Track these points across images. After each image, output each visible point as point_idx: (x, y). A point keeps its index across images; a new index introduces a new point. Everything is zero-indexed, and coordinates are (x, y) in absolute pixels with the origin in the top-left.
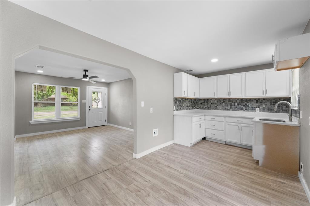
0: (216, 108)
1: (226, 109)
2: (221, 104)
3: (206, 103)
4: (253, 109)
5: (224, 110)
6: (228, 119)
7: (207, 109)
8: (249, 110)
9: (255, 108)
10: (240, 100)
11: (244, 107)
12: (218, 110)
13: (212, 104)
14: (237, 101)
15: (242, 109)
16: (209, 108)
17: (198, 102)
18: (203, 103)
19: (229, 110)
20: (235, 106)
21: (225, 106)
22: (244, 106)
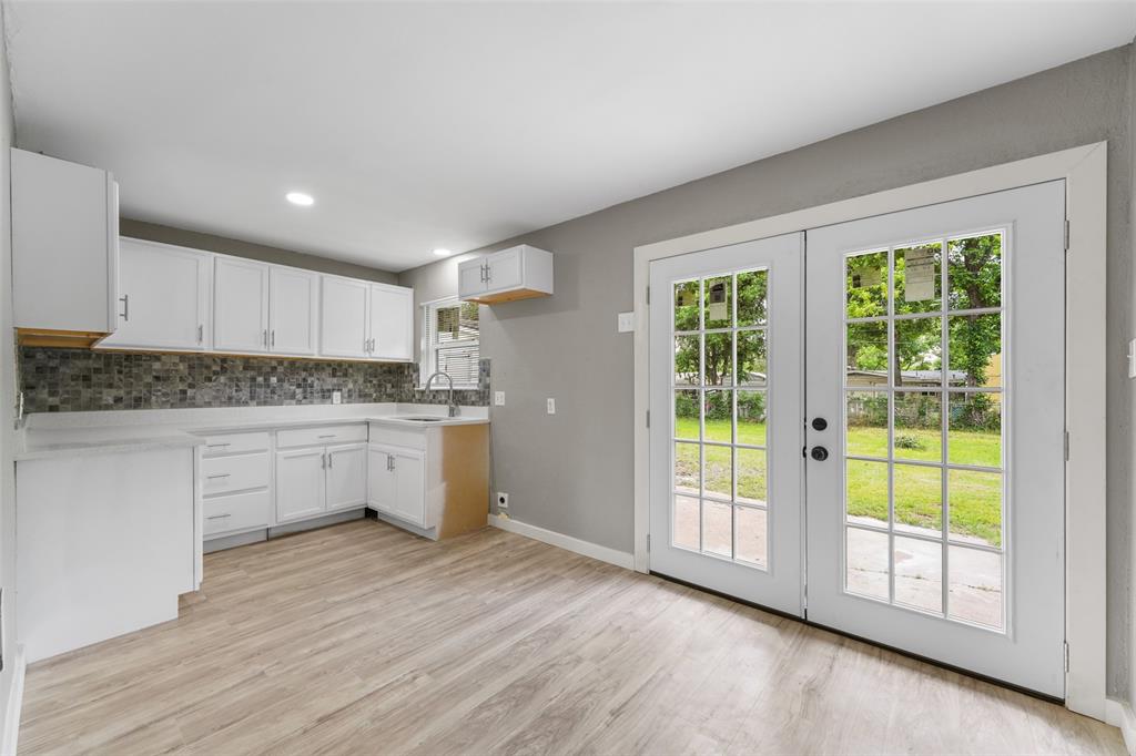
0: (183, 400)
1: (230, 401)
2: (210, 380)
3: (116, 376)
4: (323, 397)
5: (222, 404)
6: (285, 438)
7: (128, 407)
8: (315, 401)
9: (329, 391)
10: (286, 364)
11: (299, 391)
12: (193, 405)
13: (157, 378)
14: (276, 368)
15: (293, 396)
16: (138, 403)
17: (54, 369)
18: (94, 378)
19: (246, 403)
20: (268, 386)
21: (228, 391)
22: (299, 386)
